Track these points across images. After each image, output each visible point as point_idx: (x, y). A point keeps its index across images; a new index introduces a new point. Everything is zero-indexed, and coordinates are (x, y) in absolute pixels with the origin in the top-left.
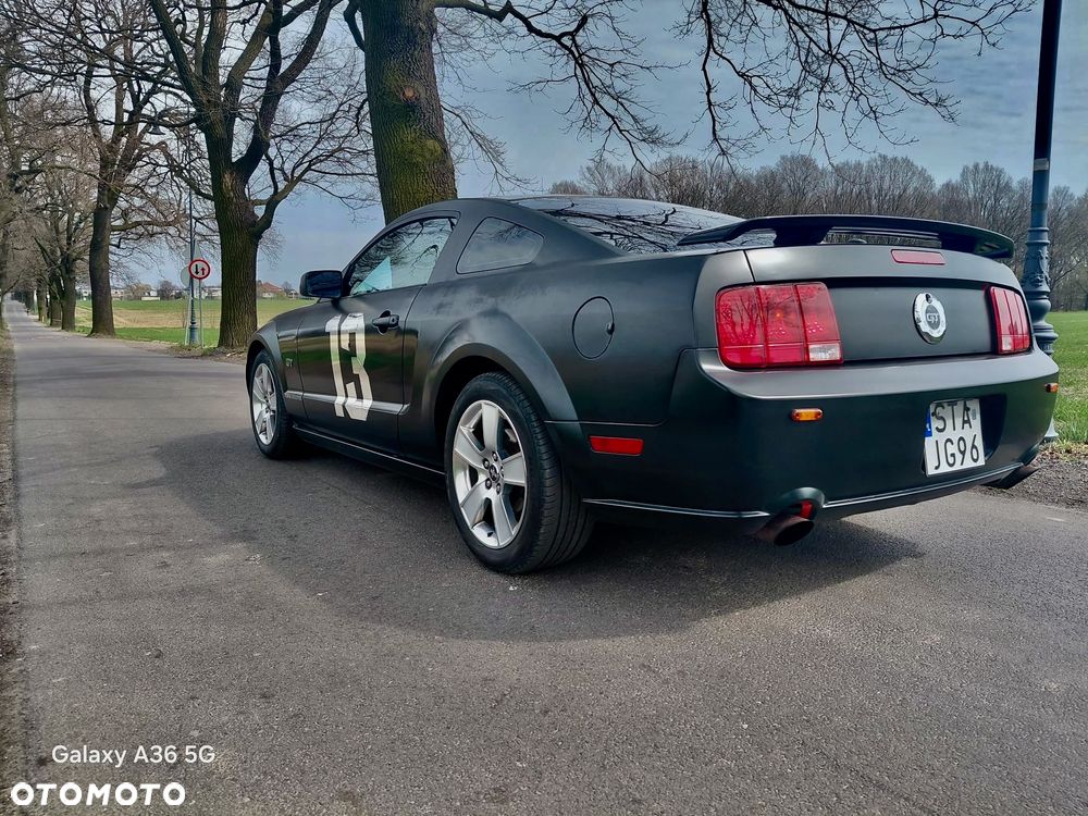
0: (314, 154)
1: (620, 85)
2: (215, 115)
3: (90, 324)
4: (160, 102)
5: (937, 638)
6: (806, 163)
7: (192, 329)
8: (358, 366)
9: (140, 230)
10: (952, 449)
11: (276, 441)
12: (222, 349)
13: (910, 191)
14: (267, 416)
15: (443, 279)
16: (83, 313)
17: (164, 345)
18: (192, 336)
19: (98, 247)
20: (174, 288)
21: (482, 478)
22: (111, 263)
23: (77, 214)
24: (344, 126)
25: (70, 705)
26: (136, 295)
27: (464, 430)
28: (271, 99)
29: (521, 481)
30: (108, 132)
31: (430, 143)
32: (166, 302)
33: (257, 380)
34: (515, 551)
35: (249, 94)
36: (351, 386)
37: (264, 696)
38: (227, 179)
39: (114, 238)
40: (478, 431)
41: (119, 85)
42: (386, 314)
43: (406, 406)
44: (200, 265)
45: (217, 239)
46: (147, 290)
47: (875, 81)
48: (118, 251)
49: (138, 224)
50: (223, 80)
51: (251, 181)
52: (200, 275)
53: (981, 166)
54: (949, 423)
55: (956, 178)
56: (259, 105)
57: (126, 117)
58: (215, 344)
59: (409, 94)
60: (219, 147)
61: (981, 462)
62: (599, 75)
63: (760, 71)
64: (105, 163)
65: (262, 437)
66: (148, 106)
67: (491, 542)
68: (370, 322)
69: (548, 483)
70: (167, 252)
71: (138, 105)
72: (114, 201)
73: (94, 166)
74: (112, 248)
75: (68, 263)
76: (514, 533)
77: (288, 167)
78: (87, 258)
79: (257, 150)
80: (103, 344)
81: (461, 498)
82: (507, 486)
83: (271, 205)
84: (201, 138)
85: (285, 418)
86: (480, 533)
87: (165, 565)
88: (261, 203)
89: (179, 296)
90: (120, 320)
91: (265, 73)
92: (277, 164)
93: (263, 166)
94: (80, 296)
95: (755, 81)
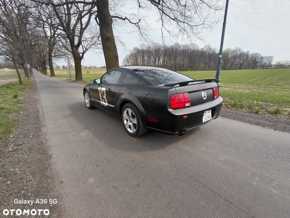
0: (90, 44)
1: (146, 33)
2: (71, 36)
3: (50, 74)
4: (59, 31)
5: (204, 149)
6: (178, 44)
7: (70, 76)
8: (105, 97)
9: (58, 56)
10: (207, 117)
11: (90, 106)
12: (76, 81)
13: (195, 49)
14: (88, 102)
15: (119, 84)
16: (49, 71)
17: (65, 79)
18: (70, 78)
19: (50, 60)
20: (65, 67)
21: (129, 121)
22: (53, 62)
23: (45, 53)
24: (96, 39)
25: (64, 169)
26: (58, 68)
27: (125, 112)
28: (81, 33)
29: (136, 123)
30: (49, 38)
31: (113, 45)
32: (64, 69)
33: (85, 95)
34: (135, 134)
35: (77, 32)
36: (103, 100)
37: (97, 166)
38: (74, 49)
39: (53, 58)
40: (128, 113)
41: (50, 28)
42: (109, 89)
43: (114, 106)
44: (71, 65)
45: (73, 59)
46: (60, 67)
47: (192, 35)
48: (54, 60)
49: (58, 55)
50: (72, 29)
51: (79, 49)
52: (71, 66)
53: (207, 45)
54: (206, 113)
55: (203, 47)
56: (79, 35)
57: (52, 34)
58: (75, 79)
59: (108, 35)
60: (72, 42)
61: (211, 118)
62: (142, 31)
63: (171, 31)
64: (49, 44)
65: (87, 105)
66: (57, 32)
67: (131, 131)
68: (106, 90)
69: (141, 124)
70: (63, 60)
71: (55, 32)
72: (52, 51)
73: (47, 44)
74: (52, 60)
75: (44, 63)
76: (135, 131)
77: (86, 46)
78: (48, 61)
79: (80, 43)
80: (53, 79)
81: (125, 124)
82: (133, 123)
83: (83, 53)
84: (68, 40)
85: (91, 102)
86: (129, 130)
87: (75, 136)
88: (81, 53)
89: (66, 68)
90: (56, 72)
91: (80, 27)
92: (83, 45)
93: (81, 46)
94: (47, 68)
95: (170, 33)
